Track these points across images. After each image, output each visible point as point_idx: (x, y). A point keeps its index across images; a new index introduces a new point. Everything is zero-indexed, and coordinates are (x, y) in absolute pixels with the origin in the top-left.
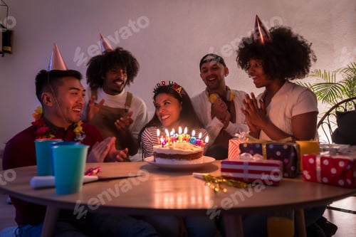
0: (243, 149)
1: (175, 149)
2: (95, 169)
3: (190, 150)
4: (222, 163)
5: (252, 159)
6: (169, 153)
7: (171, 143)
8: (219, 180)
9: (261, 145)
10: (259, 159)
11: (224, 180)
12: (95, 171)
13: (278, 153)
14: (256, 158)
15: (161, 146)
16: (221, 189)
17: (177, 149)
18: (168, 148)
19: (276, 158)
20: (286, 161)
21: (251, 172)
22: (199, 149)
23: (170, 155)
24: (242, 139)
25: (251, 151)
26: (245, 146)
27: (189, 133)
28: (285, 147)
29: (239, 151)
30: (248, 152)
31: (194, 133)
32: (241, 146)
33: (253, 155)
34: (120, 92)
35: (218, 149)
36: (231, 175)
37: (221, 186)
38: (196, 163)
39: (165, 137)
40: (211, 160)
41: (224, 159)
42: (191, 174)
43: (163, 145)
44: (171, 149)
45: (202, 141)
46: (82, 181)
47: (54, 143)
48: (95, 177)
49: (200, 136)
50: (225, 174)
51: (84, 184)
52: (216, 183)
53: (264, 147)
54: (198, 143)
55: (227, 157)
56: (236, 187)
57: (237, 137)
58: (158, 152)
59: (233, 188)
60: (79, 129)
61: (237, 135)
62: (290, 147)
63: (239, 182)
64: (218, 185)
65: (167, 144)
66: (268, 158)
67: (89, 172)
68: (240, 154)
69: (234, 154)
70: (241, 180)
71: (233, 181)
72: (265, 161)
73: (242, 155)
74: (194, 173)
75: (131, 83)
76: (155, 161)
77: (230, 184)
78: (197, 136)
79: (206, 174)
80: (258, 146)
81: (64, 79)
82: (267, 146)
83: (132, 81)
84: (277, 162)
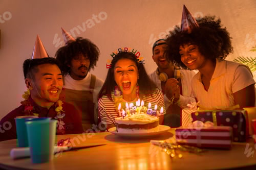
0: (194, 117)
1: (134, 120)
2: (66, 140)
3: (147, 121)
4: (176, 130)
5: (204, 126)
6: (128, 124)
7: (130, 114)
8: (175, 147)
9: (211, 113)
10: (210, 126)
11: (179, 146)
12: (66, 142)
13: (228, 120)
14: (207, 125)
15: (122, 117)
16: (177, 154)
17: (136, 120)
18: (127, 119)
19: (226, 124)
20: (236, 126)
21: (203, 138)
22: (156, 119)
23: (130, 125)
24: (193, 108)
25: (203, 119)
26: (197, 114)
27: (146, 105)
28: (234, 114)
29: (191, 119)
30: (200, 120)
31: (150, 105)
32: (193, 115)
33: (204, 122)
34: (85, 77)
35: (173, 118)
36: (185, 141)
37: (177, 151)
38: (153, 132)
39: (125, 109)
40: (166, 128)
41: (178, 127)
42: (149, 142)
43: (123, 117)
44: (130, 120)
45: (158, 112)
46: (53, 152)
47: (30, 119)
48: (65, 147)
49: (156, 107)
50: (179, 140)
51: (55, 153)
52: (172, 149)
53: (214, 114)
54: (154, 114)
55: (181, 125)
56: (190, 152)
57: (189, 107)
58: (119, 123)
59: (187, 153)
60: (59, 109)
61: (188, 105)
62: (238, 114)
63: (193, 147)
64: (173, 151)
65: (127, 115)
66: (218, 125)
67: (60, 143)
68: (193, 122)
69: (187, 122)
70: (195, 145)
71: (187, 146)
72: (216, 127)
73: (194, 123)
74: (152, 141)
75: (95, 67)
76: (117, 131)
77: (184, 149)
78: (152, 108)
79: (162, 142)
80: (208, 114)
81: (39, 67)
82: (217, 113)
83: (95, 65)
84: (227, 128)
